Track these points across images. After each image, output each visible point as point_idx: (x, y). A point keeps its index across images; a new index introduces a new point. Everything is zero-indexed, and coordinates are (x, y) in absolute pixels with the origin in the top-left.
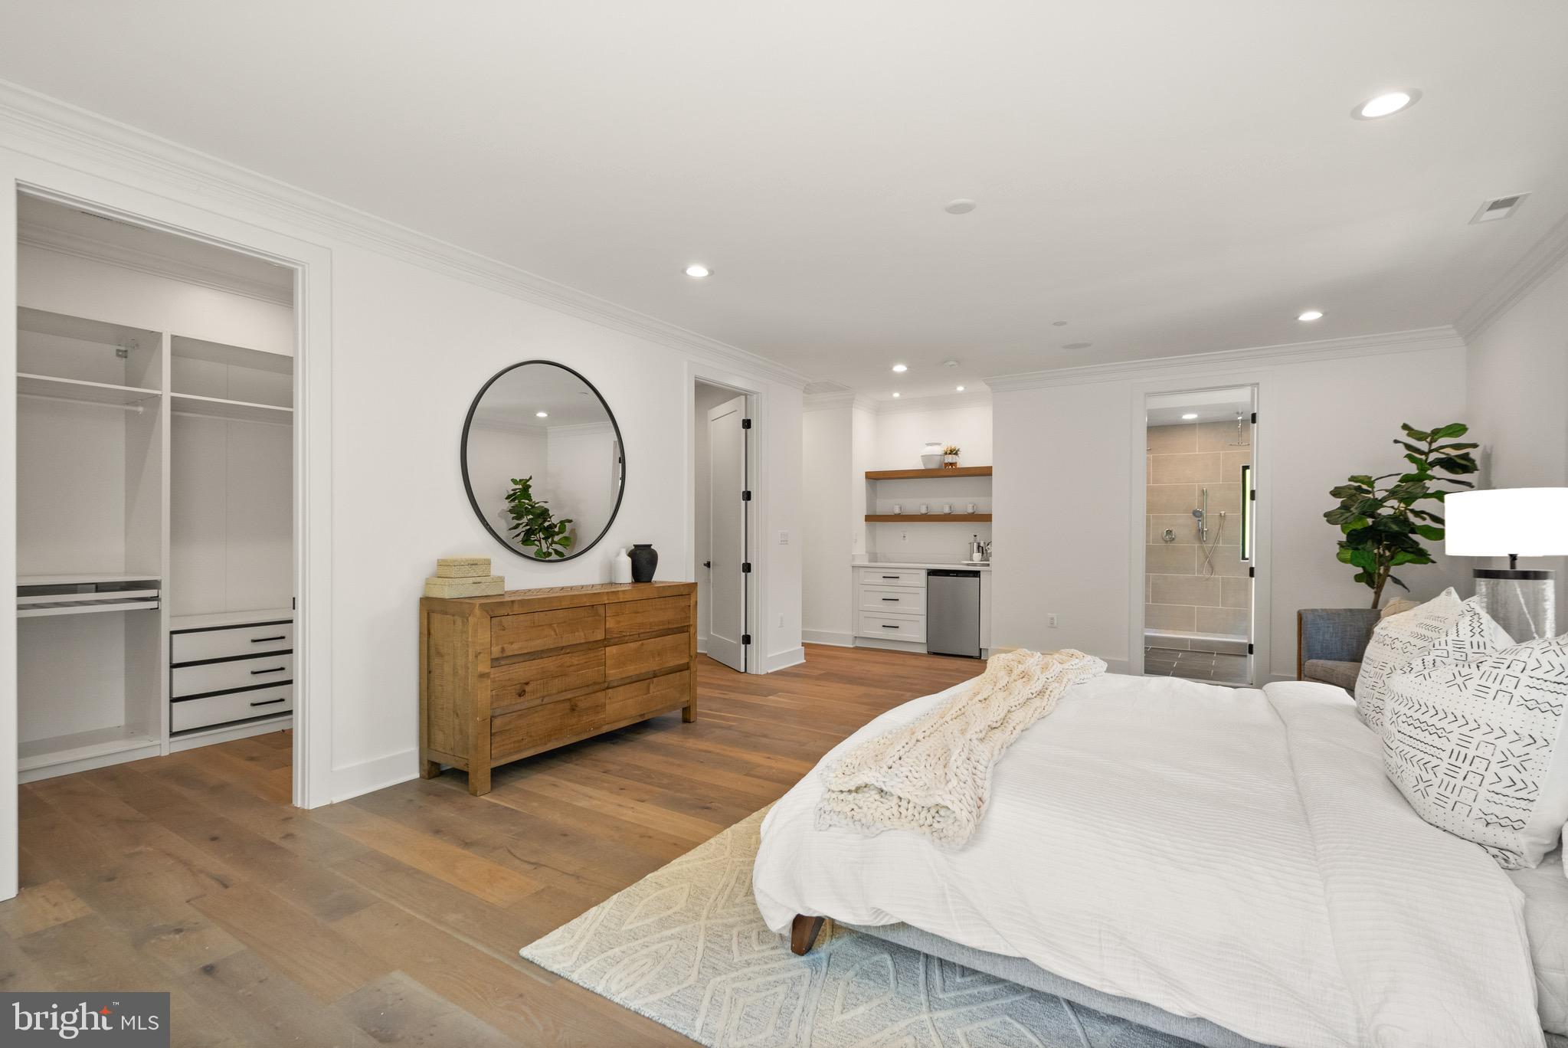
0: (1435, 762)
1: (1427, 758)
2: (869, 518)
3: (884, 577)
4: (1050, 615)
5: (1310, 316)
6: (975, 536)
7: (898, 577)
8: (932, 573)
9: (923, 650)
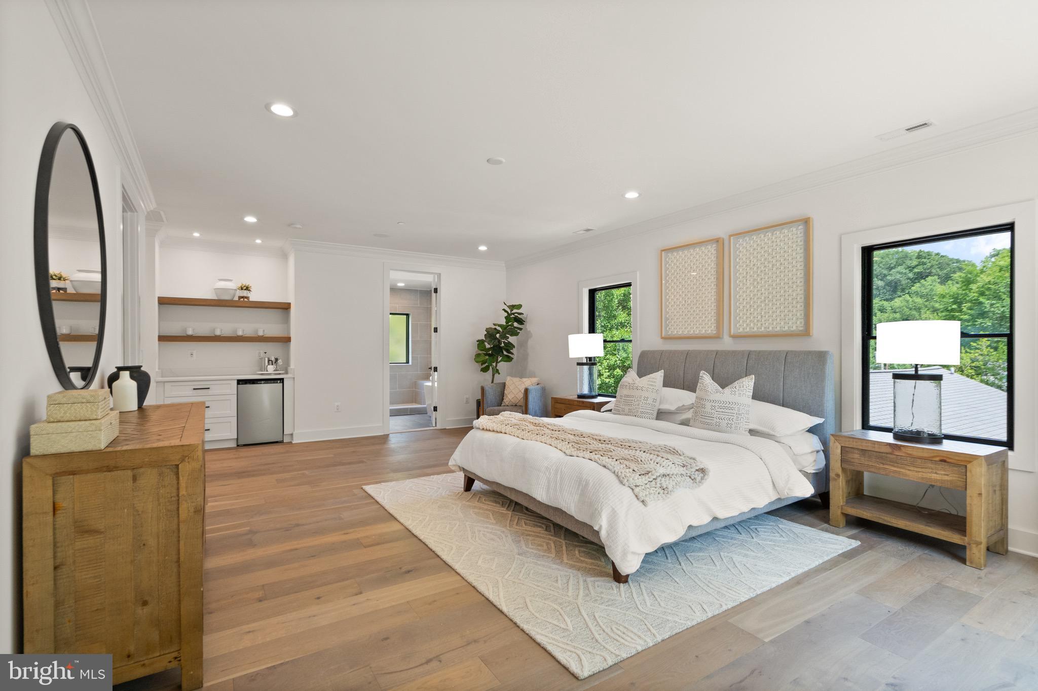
0: (732, 417)
1: (730, 417)
2: (162, 338)
3: (194, 389)
4: (336, 404)
5: (483, 248)
6: (265, 353)
7: (209, 388)
8: (240, 382)
9: (234, 445)
